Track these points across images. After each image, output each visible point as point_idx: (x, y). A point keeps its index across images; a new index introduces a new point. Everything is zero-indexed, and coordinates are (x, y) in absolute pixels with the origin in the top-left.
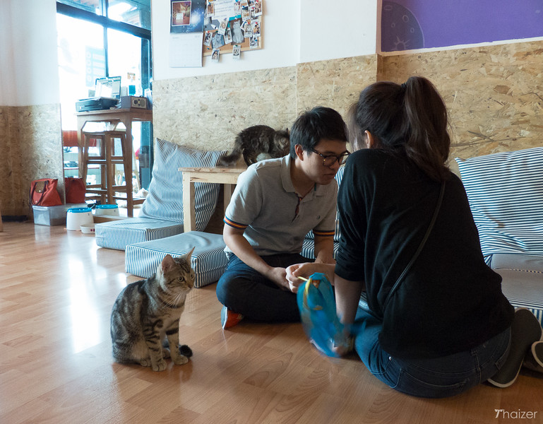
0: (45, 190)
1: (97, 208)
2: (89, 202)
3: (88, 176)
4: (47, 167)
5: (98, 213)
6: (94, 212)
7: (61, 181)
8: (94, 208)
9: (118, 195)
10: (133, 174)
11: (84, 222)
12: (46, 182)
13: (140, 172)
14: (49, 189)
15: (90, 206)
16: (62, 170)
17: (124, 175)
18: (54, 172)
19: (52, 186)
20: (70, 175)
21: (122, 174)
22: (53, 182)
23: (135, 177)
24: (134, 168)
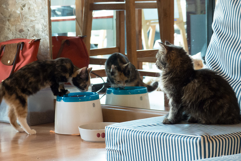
0: (17, 60)
1: (109, 92)
2: (95, 81)
3: (93, 32)
4: (22, 17)
5: (110, 103)
6: (103, 99)
7: (45, 41)
8: (103, 92)
9: (147, 67)
10: (176, 27)
11: (85, 119)
12: (19, 46)
13: (188, 23)
14: (24, 58)
15: (96, 87)
16: (46, 23)
17: (158, 28)
18: (33, 27)
19: (29, 52)
20: (61, 31)
21: (154, 27)
22: (31, 45)
23: (178, 32)
24: (176, 16)
